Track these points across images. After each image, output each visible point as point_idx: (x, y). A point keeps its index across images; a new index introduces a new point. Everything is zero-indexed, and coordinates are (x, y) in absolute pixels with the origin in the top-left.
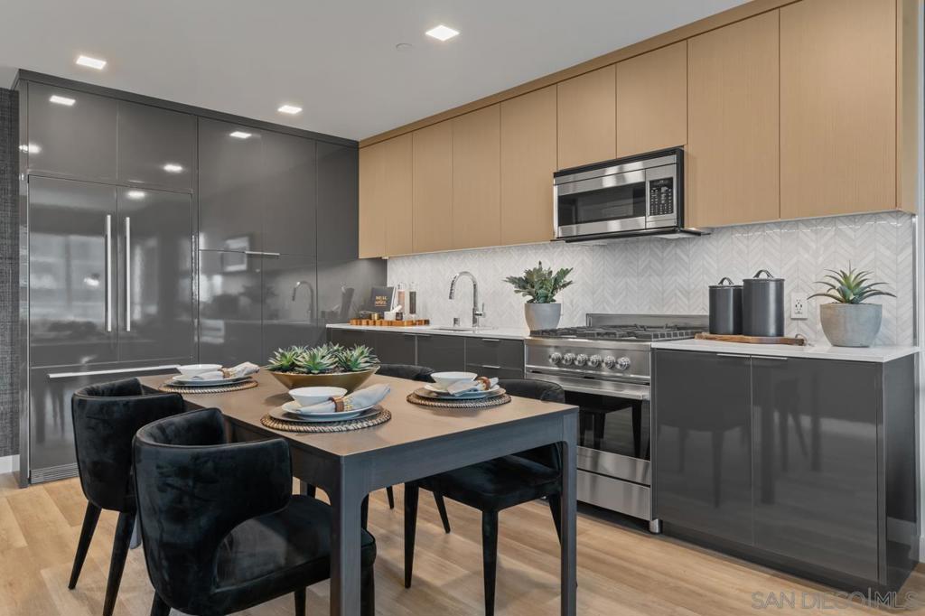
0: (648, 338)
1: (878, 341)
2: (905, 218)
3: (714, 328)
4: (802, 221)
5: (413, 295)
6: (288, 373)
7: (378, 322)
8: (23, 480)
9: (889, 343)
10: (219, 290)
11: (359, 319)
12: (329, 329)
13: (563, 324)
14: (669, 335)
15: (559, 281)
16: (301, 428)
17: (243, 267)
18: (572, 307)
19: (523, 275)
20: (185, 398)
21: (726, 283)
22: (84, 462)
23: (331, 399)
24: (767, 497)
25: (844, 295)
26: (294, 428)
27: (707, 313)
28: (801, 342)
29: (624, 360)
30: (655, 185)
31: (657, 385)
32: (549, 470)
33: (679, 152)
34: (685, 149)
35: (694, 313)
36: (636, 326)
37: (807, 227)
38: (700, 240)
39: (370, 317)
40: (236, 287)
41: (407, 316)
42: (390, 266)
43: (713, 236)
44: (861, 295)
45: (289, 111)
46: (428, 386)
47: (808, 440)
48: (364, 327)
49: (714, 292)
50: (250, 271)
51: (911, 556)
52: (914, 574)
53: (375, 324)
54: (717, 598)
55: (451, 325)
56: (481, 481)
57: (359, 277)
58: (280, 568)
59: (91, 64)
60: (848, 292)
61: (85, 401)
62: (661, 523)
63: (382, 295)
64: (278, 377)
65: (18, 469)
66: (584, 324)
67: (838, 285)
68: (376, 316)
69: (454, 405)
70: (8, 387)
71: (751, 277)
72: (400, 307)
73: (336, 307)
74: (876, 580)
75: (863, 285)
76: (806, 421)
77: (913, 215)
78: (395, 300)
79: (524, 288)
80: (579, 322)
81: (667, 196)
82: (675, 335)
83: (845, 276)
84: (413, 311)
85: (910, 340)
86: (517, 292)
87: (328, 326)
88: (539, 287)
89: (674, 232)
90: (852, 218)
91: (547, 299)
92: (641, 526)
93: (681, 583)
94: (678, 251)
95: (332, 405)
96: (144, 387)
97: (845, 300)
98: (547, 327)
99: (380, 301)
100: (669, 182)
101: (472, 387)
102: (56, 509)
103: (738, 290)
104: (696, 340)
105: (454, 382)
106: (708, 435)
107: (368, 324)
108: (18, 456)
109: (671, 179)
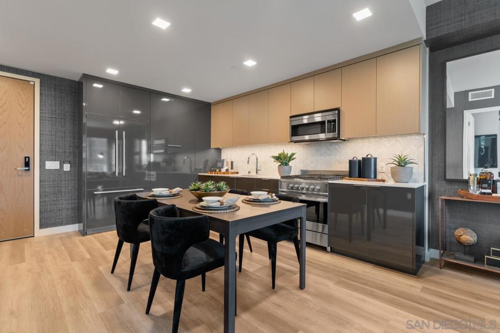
0: (327, 179)
1: (411, 181)
2: (421, 136)
3: (350, 175)
4: (383, 136)
5: (232, 163)
6: (197, 192)
7: (219, 173)
8: (83, 233)
9: (415, 181)
10: (152, 160)
11: (211, 171)
12: (200, 175)
13: (292, 174)
14: (334, 178)
15: (291, 158)
16: (210, 212)
17: (162, 151)
18: (296, 167)
19: (277, 155)
20: (158, 201)
21: (355, 159)
22: (119, 225)
23: (219, 201)
24: (369, 239)
25: (399, 164)
26: (207, 211)
27: (348, 170)
28: (384, 181)
29: (318, 187)
30: (329, 121)
31: (330, 197)
32: (294, 228)
33: (338, 109)
34: (340, 108)
35: (342, 170)
36: (321, 175)
37: (385, 138)
38: (345, 142)
39: (216, 171)
40: (160, 159)
41: (230, 170)
42: (222, 151)
43: (350, 141)
44: (406, 164)
45: (186, 91)
46: (250, 197)
47: (382, 218)
48: (213, 175)
49: (350, 162)
50: (166, 153)
51: (422, 259)
52: (424, 265)
53: (218, 173)
54: (355, 274)
55: (247, 174)
56: (270, 232)
57: (211, 155)
58: (205, 263)
59: (112, 72)
60: (401, 162)
61: (120, 202)
62: (331, 248)
63: (220, 162)
64: (192, 193)
65: (82, 229)
66: (300, 174)
67: (397, 160)
68: (218, 170)
69: (261, 203)
70: (77, 197)
71: (365, 156)
72: (227, 167)
73: (201, 167)
74: (412, 267)
75: (406, 160)
76: (381, 211)
77: (424, 134)
78: (225, 164)
79: (278, 160)
80: (298, 173)
81: (334, 126)
82: (336, 178)
83: (400, 157)
84: (232, 168)
85: (423, 180)
86: (275, 161)
87: (199, 174)
88: (283, 160)
89: (336, 139)
90: (402, 135)
91: (286, 164)
92: (323, 249)
93: (340, 269)
94: (337, 147)
95: (219, 203)
96: (138, 197)
97: (400, 165)
98: (286, 175)
99: (219, 165)
100: (334, 121)
101: (267, 197)
102: (99, 244)
103: (359, 161)
104: (344, 180)
105: (260, 195)
106: (347, 216)
107: (215, 173)
108: (82, 224)
109: (335, 120)
